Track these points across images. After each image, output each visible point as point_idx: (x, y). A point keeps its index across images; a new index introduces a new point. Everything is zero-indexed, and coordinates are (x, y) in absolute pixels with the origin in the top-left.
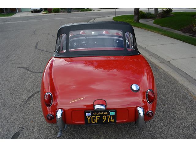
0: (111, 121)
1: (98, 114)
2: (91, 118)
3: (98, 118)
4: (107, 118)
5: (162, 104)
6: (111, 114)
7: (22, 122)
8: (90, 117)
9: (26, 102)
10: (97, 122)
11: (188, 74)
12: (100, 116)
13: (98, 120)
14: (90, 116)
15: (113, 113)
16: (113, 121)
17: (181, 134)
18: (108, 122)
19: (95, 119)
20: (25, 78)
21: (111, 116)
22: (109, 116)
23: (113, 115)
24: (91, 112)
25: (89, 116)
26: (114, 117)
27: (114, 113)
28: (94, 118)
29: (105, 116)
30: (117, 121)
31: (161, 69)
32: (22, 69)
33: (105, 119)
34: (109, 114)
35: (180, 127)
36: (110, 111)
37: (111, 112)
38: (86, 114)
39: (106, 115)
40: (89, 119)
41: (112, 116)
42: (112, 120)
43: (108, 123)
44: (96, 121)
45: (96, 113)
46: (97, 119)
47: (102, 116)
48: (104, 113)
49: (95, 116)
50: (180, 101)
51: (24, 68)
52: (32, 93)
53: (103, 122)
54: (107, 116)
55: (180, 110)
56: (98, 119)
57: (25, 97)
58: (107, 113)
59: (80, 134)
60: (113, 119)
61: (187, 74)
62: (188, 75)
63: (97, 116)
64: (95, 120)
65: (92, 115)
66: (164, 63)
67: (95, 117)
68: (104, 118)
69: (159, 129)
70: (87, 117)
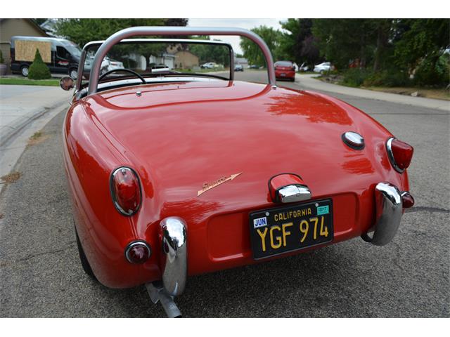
0: (322, 234)
1: (286, 217)
2: (268, 232)
3: (287, 229)
4: (312, 224)
6: (319, 213)
8: (266, 229)
10: (285, 245)
12: (291, 224)
13: (286, 236)
14: (264, 228)
15: (324, 210)
16: (326, 233)
18: (315, 237)
19: (280, 234)
21: (319, 217)
22: (316, 220)
23: (324, 215)
24: (267, 214)
25: (262, 229)
26: (329, 219)
27: (327, 206)
28: (277, 233)
29: (304, 221)
30: (335, 234)
33: (306, 231)
34: (314, 214)
36: (317, 205)
37: (320, 205)
38: (255, 221)
39: (307, 217)
40: (263, 236)
41: (323, 218)
42: (324, 231)
43: (315, 241)
44: (283, 241)
45: (281, 216)
46: (285, 234)
47: (296, 221)
48: (304, 213)
49: (280, 223)
53: (302, 241)
54: (311, 220)
56: (289, 233)
58: (309, 211)
60: (326, 229)
63: (284, 226)
64: (279, 238)
65: (271, 222)
67: (279, 229)
68: (304, 226)
70: (258, 231)
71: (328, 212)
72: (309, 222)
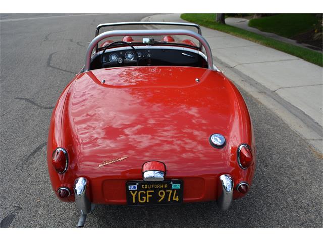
0: (174, 199)
1: (150, 187)
2: (137, 194)
3: (150, 193)
4: (167, 194)
5: (262, 167)
6: (173, 187)
7: (18, 197)
8: (136, 192)
9: (27, 160)
10: (148, 201)
11: (306, 113)
12: (153, 191)
13: (149, 197)
15: (178, 186)
16: (177, 199)
17: (295, 221)
18: (169, 200)
19: (145, 195)
20: (27, 117)
21: (173, 190)
22: (171, 191)
24: (137, 184)
25: (134, 191)
27: (179, 185)
28: (142, 195)
30: (184, 199)
31: (261, 104)
32: (23, 102)
33: (163, 196)
34: (170, 187)
35: (293, 207)
36: (171, 183)
37: (174, 183)
38: (129, 186)
39: (164, 189)
40: (134, 195)
41: (175, 191)
42: (175, 197)
43: (169, 202)
44: (147, 199)
45: (146, 186)
46: (148, 196)
47: (157, 190)
48: (162, 186)
49: (146, 190)
50: (293, 160)
51: (27, 100)
52: (38, 145)
53: (160, 201)
54: (167, 191)
55: (293, 178)
56: (151, 196)
58: (166, 186)
59: (119, 219)
60: (177, 197)
61: (304, 114)
62: (306, 115)
63: (148, 191)
64: (145, 198)
65: (139, 188)
66: (265, 93)
67: (145, 193)
68: (162, 193)
69: (257, 211)
70: (131, 192)
71: (179, 188)
72: (165, 192)
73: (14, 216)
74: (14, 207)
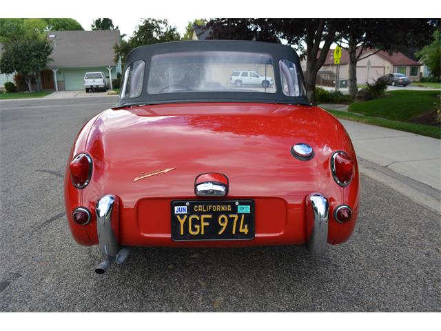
0: (241, 230)
1: (205, 209)
2: (187, 219)
3: (206, 220)
4: (231, 221)
6: (239, 211)
8: (186, 217)
9: (40, 227)
10: (203, 233)
12: (210, 216)
13: (205, 227)
14: (184, 215)
15: (247, 209)
16: (246, 231)
17: (431, 296)
18: (234, 233)
19: (199, 223)
21: (240, 215)
22: (236, 217)
23: (245, 214)
24: (188, 204)
25: (182, 216)
26: (249, 219)
27: (249, 207)
28: (195, 222)
29: (223, 216)
30: (256, 235)
33: (225, 225)
34: (234, 210)
36: (237, 203)
37: (240, 204)
38: (176, 208)
39: (227, 213)
40: (182, 222)
41: (243, 216)
42: (243, 228)
43: (233, 236)
44: (200, 229)
45: (201, 208)
46: (203, 224)
47: (216, 215)
48: (223, 208)
49: (200, 214)
50: (420, 231)
53: (220, 233)
54: (231, 216)
55: (423, 249)
56: (207, 224)
57: (39, 218)
58: (229, 208)
60: (246, 226)
61: (431, 187)
62: (434, 189)
63: (203, 216)
64: (197, 227)
65: (191, 211)
66: (374, 169)
67: (198, 219)
68: (223, 220)
70: (178, 217)
71: (249, 212)
72: (228, 218)
73: (8, 283)
74: (11, 273)
